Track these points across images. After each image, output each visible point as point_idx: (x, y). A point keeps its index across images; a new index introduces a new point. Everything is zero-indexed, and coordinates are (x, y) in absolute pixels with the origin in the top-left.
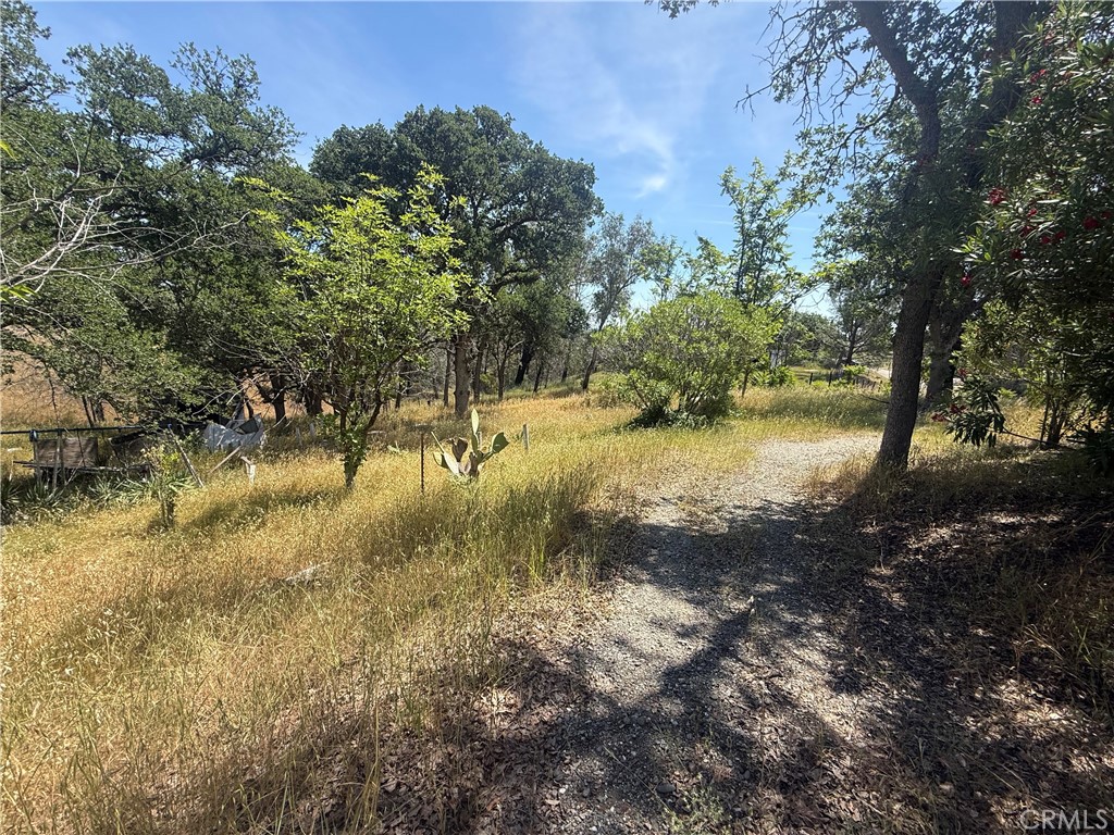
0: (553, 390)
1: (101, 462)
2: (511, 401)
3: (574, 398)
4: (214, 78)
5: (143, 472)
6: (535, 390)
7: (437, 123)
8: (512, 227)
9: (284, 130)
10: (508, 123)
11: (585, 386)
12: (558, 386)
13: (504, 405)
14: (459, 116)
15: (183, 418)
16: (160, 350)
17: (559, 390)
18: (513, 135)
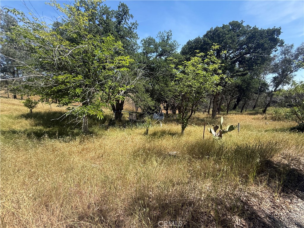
0: (249, 112)
1: (137, 119)
2: (231, 115)
3: (259, 116)
4: (163, 37)
5: (143, 122)
6: (241, 112)
7: (216, 31)
8: (239, 58)
9: (176, 45)
10: (242, 23)
11: (264, 112)
12: (251, 111)
13: (228, 116)
14: (224, 27)
15: (151, 112)
16: (149, 97)
17: (251, 112)
18: (244, 27)
